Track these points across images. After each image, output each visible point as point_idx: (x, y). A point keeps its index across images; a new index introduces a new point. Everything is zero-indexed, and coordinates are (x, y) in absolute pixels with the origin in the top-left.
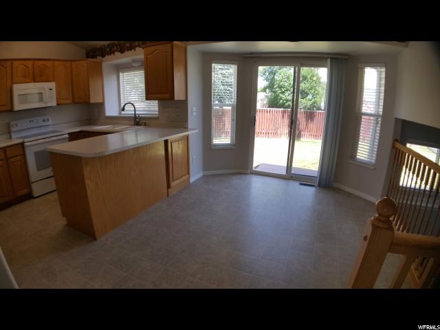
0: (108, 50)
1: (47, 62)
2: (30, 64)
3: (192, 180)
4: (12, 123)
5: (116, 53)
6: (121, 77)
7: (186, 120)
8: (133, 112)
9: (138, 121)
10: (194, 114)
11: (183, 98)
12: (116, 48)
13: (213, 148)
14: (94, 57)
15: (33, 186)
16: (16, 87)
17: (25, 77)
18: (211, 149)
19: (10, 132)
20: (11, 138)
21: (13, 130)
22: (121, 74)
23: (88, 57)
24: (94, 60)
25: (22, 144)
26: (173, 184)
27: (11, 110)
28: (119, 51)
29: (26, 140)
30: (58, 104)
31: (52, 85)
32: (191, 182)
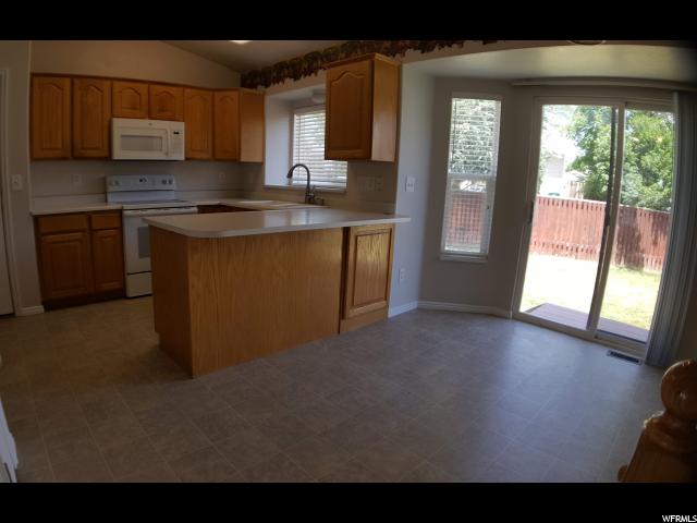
0: (275, 74)
1: (174, 89)
2: (143, 88)
3: (392, 312)
4: (109, 179)
5: (288, 80)
6: (296, 121)
7: (392, 200)
8: (306, 182)
9: (312, 197)
10: (411, 189)
11: (389, 158)
12: (286, 72)
13: (442, 258)
14: (253, 86)
15: (129, 279)
16: (118, 123)
17: (134, 108)
18: (438, 258)
19: (105, 193)
20: (106, 201)
21: (111, 189)
22: (296, 117)
23: (243, 84)
24: (253, 91)
25: (120, 212)
26: (351, 312)
27: (108, 158)
28: (291, 77)
29: (126, 206)
30: (187, 159)
31: (180, 126)
32: (390, 315)
